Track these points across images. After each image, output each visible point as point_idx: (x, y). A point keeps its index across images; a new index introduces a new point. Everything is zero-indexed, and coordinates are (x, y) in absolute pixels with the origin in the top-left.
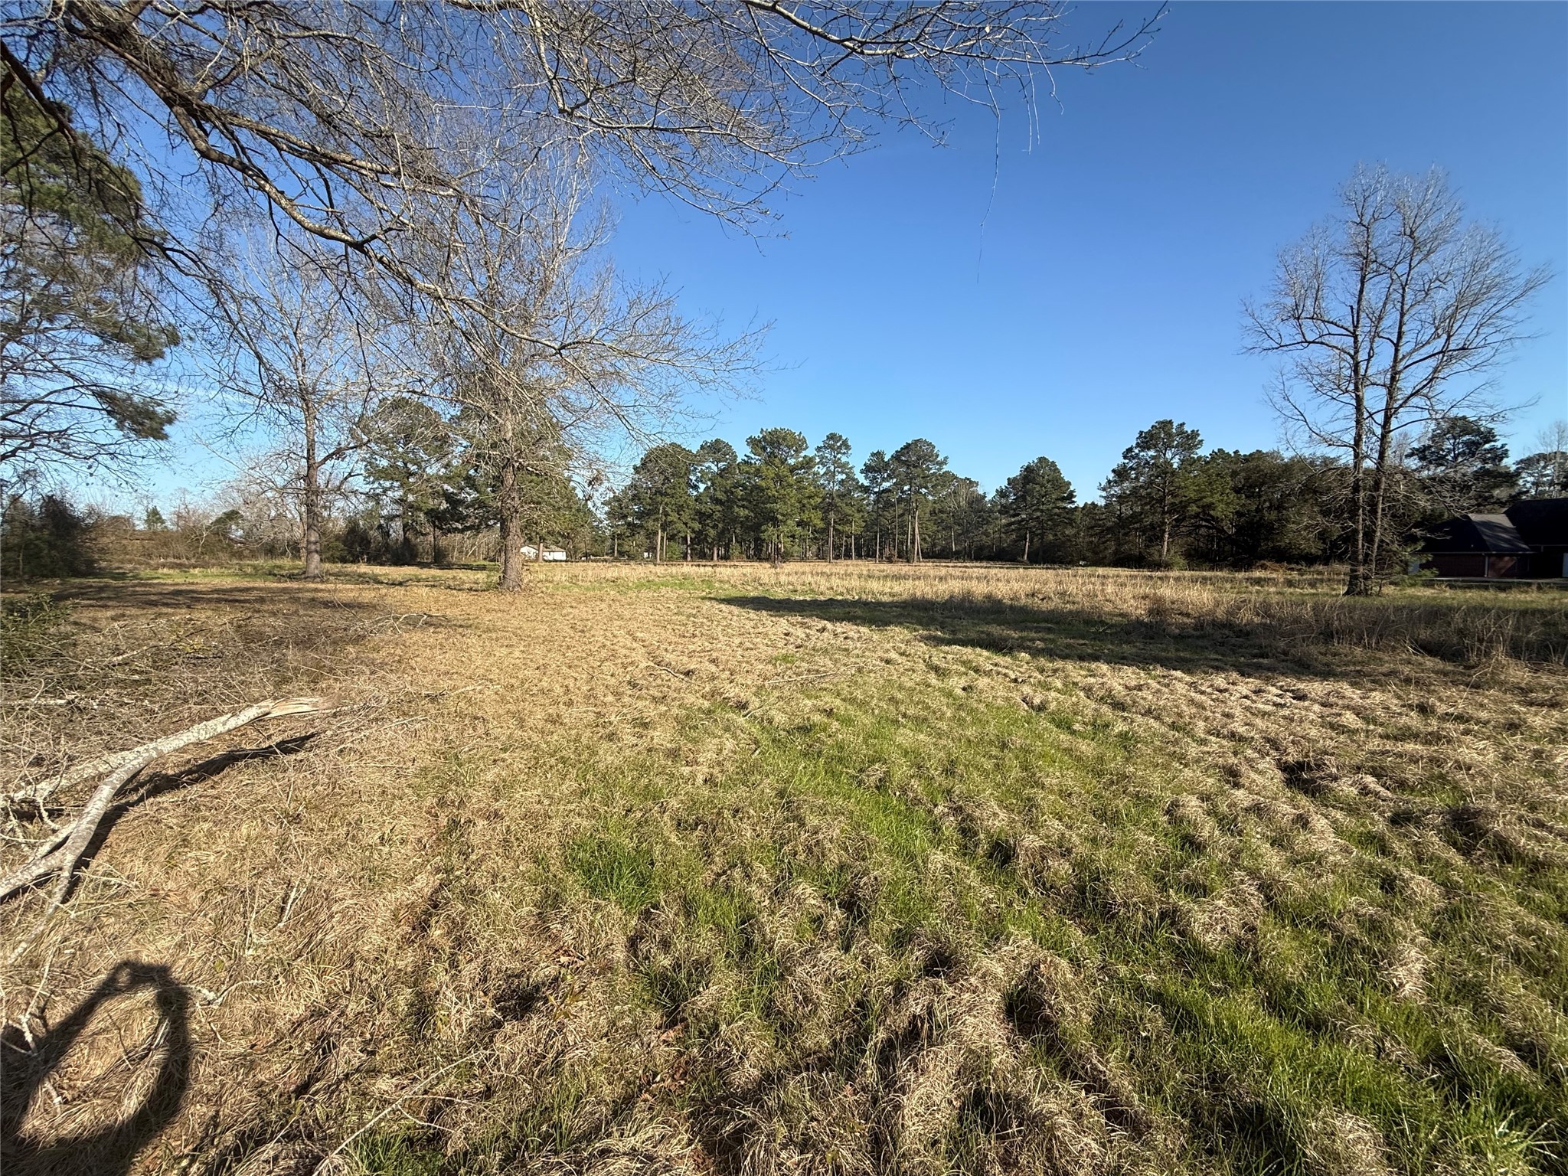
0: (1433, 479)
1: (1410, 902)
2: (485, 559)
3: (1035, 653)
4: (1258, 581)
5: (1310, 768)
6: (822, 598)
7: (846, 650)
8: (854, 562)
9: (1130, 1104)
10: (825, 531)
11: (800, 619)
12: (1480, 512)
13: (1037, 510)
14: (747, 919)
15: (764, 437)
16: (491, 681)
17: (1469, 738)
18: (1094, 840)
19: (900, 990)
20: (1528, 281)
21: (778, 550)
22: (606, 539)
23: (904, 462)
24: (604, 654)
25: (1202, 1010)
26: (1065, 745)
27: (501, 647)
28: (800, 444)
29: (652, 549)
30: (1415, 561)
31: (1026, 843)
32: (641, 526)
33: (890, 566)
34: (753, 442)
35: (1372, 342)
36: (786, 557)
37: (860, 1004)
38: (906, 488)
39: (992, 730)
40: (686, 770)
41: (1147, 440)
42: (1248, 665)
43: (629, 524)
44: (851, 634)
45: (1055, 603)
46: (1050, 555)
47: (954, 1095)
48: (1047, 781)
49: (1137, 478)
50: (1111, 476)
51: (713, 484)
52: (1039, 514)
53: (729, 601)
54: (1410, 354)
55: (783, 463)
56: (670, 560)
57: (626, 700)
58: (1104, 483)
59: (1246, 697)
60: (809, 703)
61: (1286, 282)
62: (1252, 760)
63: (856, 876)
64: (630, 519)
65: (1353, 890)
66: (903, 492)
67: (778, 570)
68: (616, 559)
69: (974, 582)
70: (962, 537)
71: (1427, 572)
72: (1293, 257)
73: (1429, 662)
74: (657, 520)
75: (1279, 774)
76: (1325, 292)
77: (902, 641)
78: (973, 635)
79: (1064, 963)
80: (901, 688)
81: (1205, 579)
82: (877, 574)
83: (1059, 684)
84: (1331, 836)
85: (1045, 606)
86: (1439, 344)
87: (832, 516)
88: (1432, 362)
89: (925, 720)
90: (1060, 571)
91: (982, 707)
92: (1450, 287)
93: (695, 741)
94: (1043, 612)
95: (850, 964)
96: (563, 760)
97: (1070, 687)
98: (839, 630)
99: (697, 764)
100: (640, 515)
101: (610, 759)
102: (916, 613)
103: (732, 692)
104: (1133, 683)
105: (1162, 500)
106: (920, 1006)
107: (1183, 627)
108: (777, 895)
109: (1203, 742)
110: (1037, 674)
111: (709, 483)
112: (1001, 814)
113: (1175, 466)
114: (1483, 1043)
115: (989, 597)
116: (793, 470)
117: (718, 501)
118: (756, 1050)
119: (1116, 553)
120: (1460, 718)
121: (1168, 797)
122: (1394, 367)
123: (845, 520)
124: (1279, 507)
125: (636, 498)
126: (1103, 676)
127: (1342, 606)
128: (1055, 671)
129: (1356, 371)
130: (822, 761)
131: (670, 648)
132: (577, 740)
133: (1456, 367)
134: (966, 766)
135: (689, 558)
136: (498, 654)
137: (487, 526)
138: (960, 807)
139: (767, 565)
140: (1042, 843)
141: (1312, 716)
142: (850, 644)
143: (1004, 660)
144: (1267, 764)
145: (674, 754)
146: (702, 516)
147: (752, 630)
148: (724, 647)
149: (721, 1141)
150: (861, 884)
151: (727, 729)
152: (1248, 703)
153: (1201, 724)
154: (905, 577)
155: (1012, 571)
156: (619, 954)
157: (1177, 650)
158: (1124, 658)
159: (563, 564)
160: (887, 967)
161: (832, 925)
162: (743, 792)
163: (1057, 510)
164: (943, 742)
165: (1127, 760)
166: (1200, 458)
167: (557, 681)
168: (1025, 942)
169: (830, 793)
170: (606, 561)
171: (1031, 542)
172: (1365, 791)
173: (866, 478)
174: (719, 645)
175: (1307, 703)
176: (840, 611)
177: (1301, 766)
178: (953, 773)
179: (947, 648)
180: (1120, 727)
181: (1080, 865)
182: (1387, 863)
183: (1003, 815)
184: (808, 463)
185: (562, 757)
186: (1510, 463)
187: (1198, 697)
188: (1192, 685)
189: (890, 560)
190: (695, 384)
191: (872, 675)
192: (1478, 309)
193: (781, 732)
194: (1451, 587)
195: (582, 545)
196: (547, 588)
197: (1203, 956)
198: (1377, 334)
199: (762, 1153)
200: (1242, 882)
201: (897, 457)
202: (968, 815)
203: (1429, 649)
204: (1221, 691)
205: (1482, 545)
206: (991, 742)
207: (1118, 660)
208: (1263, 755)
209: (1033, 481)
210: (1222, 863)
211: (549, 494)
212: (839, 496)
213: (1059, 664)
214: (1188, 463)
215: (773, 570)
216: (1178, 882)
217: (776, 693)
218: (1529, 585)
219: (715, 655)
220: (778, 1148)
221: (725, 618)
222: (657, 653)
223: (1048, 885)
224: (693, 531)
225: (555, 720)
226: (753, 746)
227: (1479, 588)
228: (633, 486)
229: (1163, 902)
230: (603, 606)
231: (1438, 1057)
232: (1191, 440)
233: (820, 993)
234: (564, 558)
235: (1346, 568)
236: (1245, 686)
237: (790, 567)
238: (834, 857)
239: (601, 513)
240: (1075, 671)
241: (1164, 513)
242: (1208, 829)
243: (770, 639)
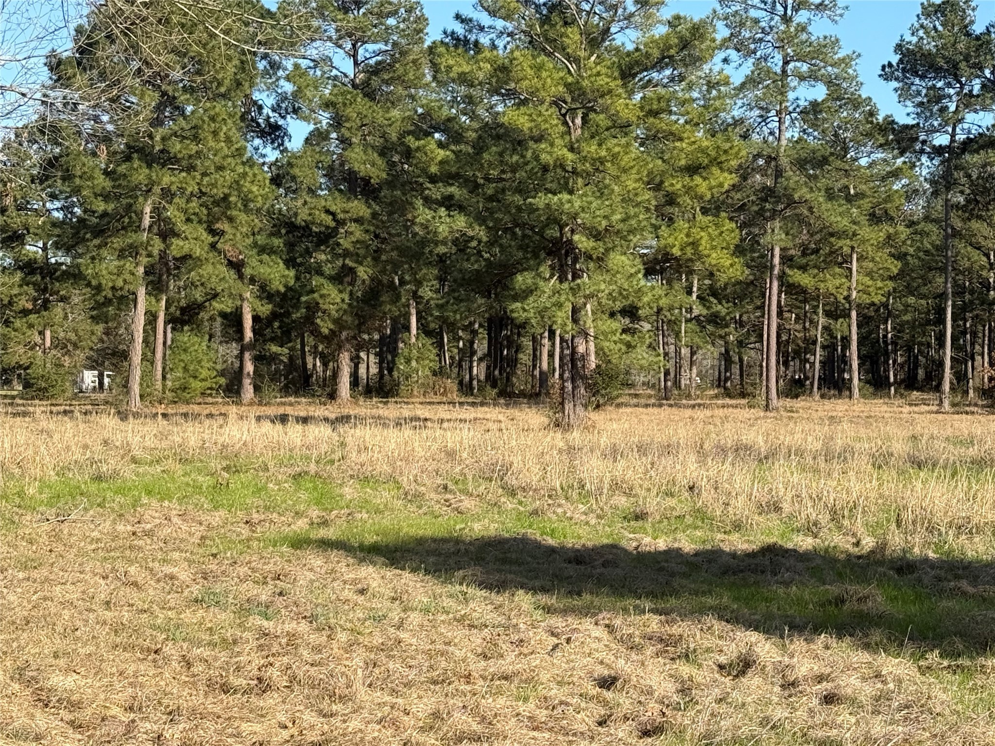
6: (738, 543)
8: (859, 405)
11: (654, 623)
29: (112, 357)
32: (75, 276)
43: (28, 267)
51: (338, 122)
53: (394, 554)
55: (594, 44)
64: (33, 249)
67: (575, 436)
74: (130, 252)
87: (776, 237)
98: (803, 666)
100: (70, 235)
111: (324, 118)
116: (631, 68)
117: (355, 185)
123: (823, 251)
135: (248, 392)
139: (535, 417)
146: (296, 239)
147: (477, 666)
173: (904, 94)
176: (807, 593)
184: (687, 45)
212: (801, 164)
215: (557, 438)
221: (379, 619)
224: (265, 292)
228: (46, 130)
237: (617, 424)
243: (545, 702)
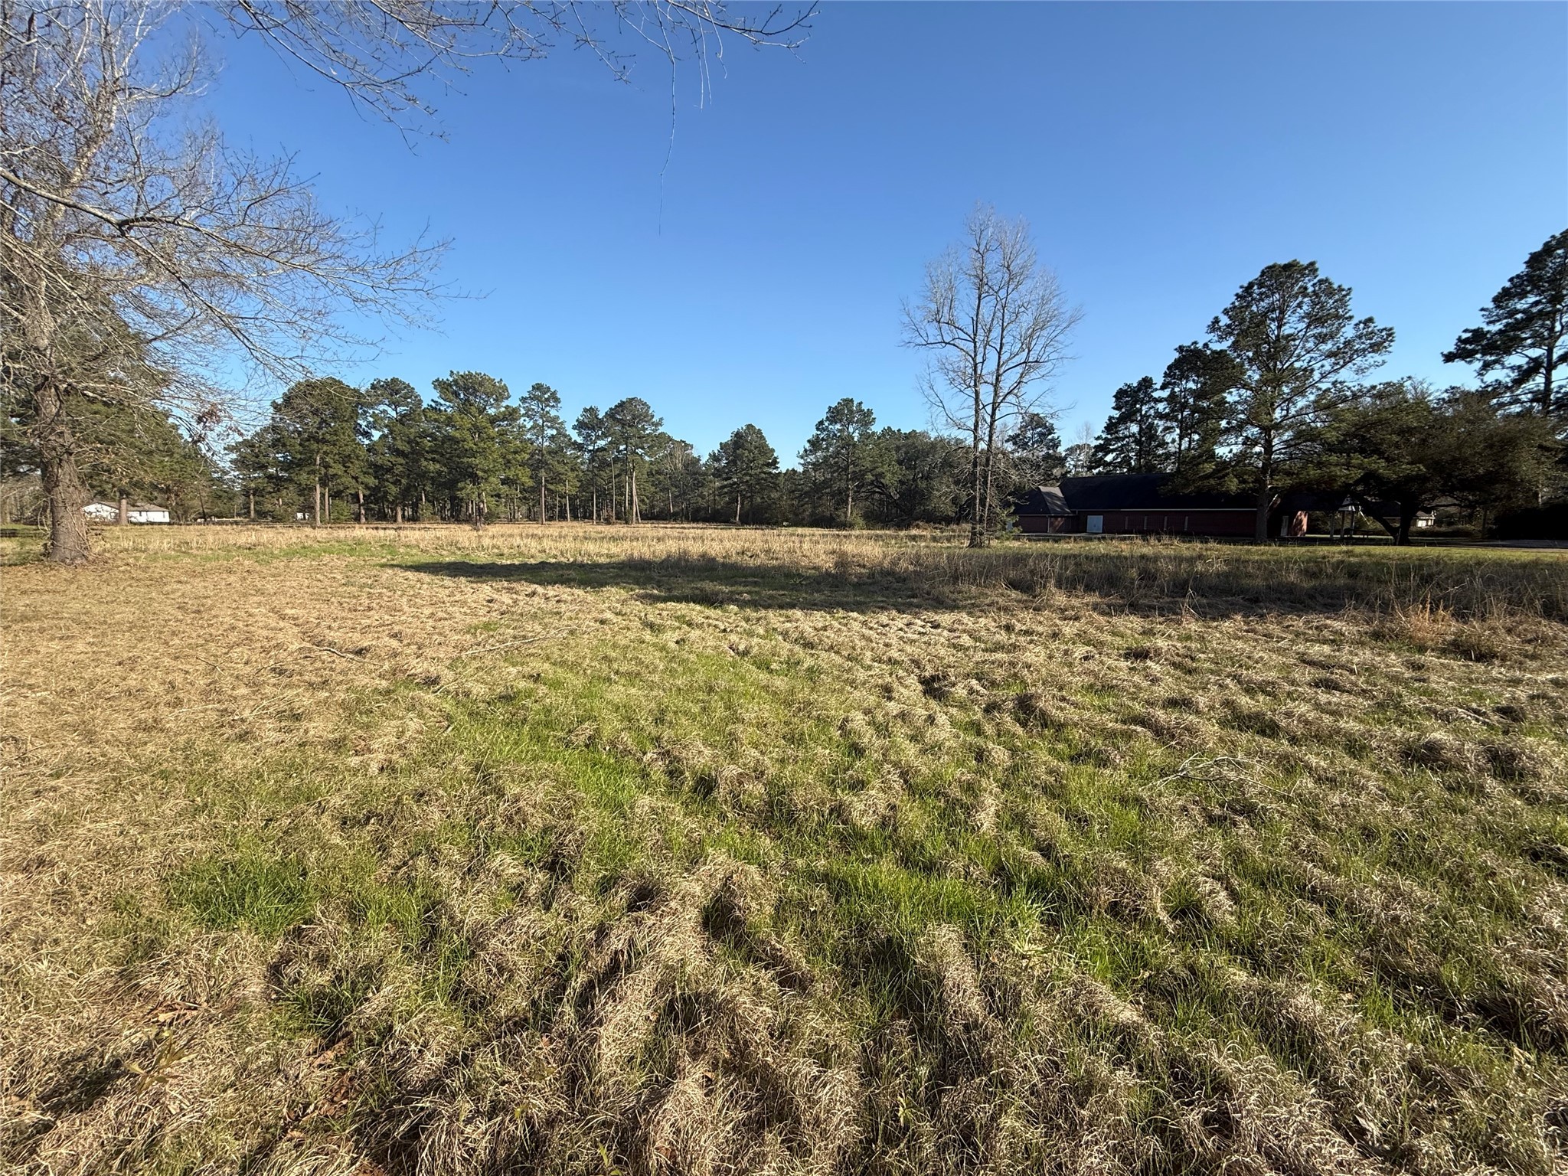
0: (1019, 459)
1: (991, 766)
2: (16, 521)
3: (742, 604)
4: (914, 538)
5: (939, 679)
6: (532, 561)
7: (558, 613)
8: (570, 523)
9: (798, 968)
10: (536, 490)
11: (506, 584)
12: (1046, 485)
13: (746, 474)
14: (433, 906)
15: (455, 381)
16: (31, 687)
17: (1032, 646)
18: (782, 761)
19: (602, 931)
20: (1071, 317)
21: (480, 511)
22: (235, 495)
23: (619, 421)
24: (233, 637)
25: (855, 878)
26: (764, 683)
27: (52, 639)
28: (500, 393)
29: (309, 508)
30: (1011, 521)
31: (725, 773)
32: (290, 480)
33: (608, 527)
34: (440, 385)
35: (985, 349)
36: (490, 518)
37: (561, 957)
38: (622, 447)
39: (701, 677)
40: (354, 761)
41: (836, 414)
42: (904, 604)
43: (270, 477)
44: (564, 597)
45: (762, 560)
46: (758, 517)
47: (650, 1011)
48: (746, 716)
49: (827, 449)
50: (807, 446)
51: (391, 432)
52: (748, 478)
53: (418, 568)
54: (1007, 361)
55: (481, 412)
56: (337, 521)
57: (268, 690)
58: (802, 452)
59: (901, 629)
60: (513, 670)
61: (931, 290)
62: (901, 678)
63: (561, 834)
64: (272, 470)
65: (960, 764)
66: (619, 452)
67: (480, 533)
68: (253, 520)
69: (690, 542)
70: (679, 500)
71: (1015, 529)
72: (936, 269)
73: (1014, 594)
74: (313, 472)
75: (920, 687)
76: (956, 303)
77: (618, 601)
78: (688, 592)
79: (753, 868)
80: (615, 646)
81: (877, 536)
82: (593, 535)
83: (761, 631)
84: (948, 728)
85: (752, 562)
86: (1023, 356)
87: (543, 474)
88: (1020, 370)
89: (638, 674)
90: (767, 531)
91: (693, 657)
92: (1029, 312)
93: (367, 727)
94: (751, 568)
95: (549, 921)
96: (164, 775)
97: (771, 631)
98: (551, 593)
99: (370, 751)
100: (287, 466)
101: (240, 763)
102: (633, 573)
103: (419, 667)
104: (820, 625)
105: (846, 469)
106: (622, 941)
107: (860, 576)
108: (471, 873)
109: (870, 668)
110: (743, 624)
111: (386, 431)
112: (706, 752)
113: (856, 439)
114: (1024, 851)
115: (703, 556)
116: (493, 421)
117: (399, 453)
118: (440, 1038)
119: (812, 514)
120: (1027, 633)
121: (842, 715)
122: (998, 370)
123: (557, 479)
124: (927, 477)
125: (277, 444)
126: (797, 620)
127: (965, 556)
128: (759, 619)
129: (975, 370)
130: (527, 728)
131: (335, 625)
132: (190, 745)
133: (1033, 375)
134: (675, 713)
135: (363, 520)
136: (43, 650)
137: (16, 473)
138: (668, 751)
139: (467, 527)
140: (741, 770)
141: (942, 640)
142: (563, 607)
143: (711, 612)
144: (912, 681)
145: (338, 745)
146: (378, 470)
147: (446, 599)
148: (410, 619)
149: (393, 1145)
150: (567, 842)
151: (412, 708)
152: (902, 633)
153: (869, 654)
154: (623, 538)
155: (724, 531)
156: (254, 987)
157: (855, 595)
158: (815, 605)
159: (165, 528)
160: (589, 913)
161: (533, 890)
162: (431, 772)
163: (763, 475)
164: (654, 693)
165: (813, 689)
166: (873, 433)
167: (155, 678)
168: (721, 859)
169: (535, 759)
170: (237, 523)
171: (742, 503)
172: (971, 691)
173: (580, 434)
174: (403, 618)
175: (940, 630)
176: (553, 574)
177: (933, 678)
178: (662, 721)
179: (663, 605)
180: (809, 662)
181: (769, 784)
182: (980, 741)
183: (708, 752)
184: (511, 415)
185: (162, 772)
186: (1062, 450)
187: (867, 632)
188: (864, 623)
189: (608, 522)
190: (348, 302)
191: (586, 636)
192: (1045, 333)
193: (480, 704)
194: (1030, 540)
195: (196, 502)
196: (137, 559)
197: (860, 836)
198: (988, 343)
199: (444, 1137)
200: (889, 772)
201: (612, 414)
202: (675, 757)
203: (1014, 585)
204: (884, 626)
205: (1047, 510)
206: (700, 689)
207: (809, 606)
208: (909, 672)
209: (742, 446)
210: (876, 761)
211: (131, 431)
212: (549, 453)
213: (762, 613)
214: (866, 436)
215: (475, 533)
216: (843, 781)
217: (475, 664)
218: (1070, 538)
219: (397, 629)
220: (461, 1125)
221: (412, 587)
222: (316, 631)
223: (744, 806)
224: (367, 487)
225: (153, 727)
226: (446, 723)
227: (1044, 540)
228: (274, 428)
229: (832, 801)
230: (232, 578)
231: (999, 870)
232: (867, 418)
233: (516, 958)
234: (167, 520)
235: (968, 526)
236: (901, 620)
237: (494, 529)
238: (537, 821)
239: (225, 461)
240: (774, 618)
241: (848, 480)
242: (869, 738)
243: (470, 608)
